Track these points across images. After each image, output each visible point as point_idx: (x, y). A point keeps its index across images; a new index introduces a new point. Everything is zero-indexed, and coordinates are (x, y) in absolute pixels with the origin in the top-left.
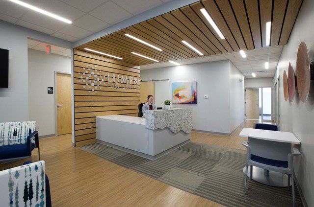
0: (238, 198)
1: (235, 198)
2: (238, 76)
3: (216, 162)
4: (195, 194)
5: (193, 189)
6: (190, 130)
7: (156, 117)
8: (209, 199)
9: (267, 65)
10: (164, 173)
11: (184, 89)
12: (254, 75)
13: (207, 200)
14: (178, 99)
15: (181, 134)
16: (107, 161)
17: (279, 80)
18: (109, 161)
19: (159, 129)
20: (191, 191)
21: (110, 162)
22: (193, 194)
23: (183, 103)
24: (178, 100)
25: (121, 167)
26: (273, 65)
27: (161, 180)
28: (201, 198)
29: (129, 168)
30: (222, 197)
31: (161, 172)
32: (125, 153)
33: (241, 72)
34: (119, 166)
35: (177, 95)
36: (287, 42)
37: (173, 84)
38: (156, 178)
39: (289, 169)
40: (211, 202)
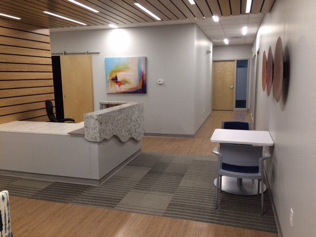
0: (211, 212)
1: (208, 213)
2: (205, 44)
3: (182, 176)
4: (166, 216)
5: (161, 211)
6: (142, 136)
7: (101, 124)
8: (182, 218)
9: (245, 31)
10: (121, 200)
11: (125, 69)
12: (226, 41)
13: (179, 220)
14: (117, 86)
15: (130, 144)
16: (27, 199)
17: (258, 53)
18: (29, 198)
19: (105, 140)
20: (160, 214)
21: (32, 200)
22: (163, 216)
23: (124, 93)
24: (116, 88)
25: (54, 203)
26: (253, 30)
27: (118, 208)
28: (173, 219)
29: (67, 203)
30: (195, 214)
31: (116, 199)
32: (50, 182)
33: (209, 38)
34: (51, 202)
35: (115, 80)
36: (271, 10)
37: (107, 61)
38: (112, 207)
39: (259, 174)
40: (185, 221)
